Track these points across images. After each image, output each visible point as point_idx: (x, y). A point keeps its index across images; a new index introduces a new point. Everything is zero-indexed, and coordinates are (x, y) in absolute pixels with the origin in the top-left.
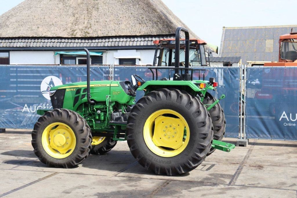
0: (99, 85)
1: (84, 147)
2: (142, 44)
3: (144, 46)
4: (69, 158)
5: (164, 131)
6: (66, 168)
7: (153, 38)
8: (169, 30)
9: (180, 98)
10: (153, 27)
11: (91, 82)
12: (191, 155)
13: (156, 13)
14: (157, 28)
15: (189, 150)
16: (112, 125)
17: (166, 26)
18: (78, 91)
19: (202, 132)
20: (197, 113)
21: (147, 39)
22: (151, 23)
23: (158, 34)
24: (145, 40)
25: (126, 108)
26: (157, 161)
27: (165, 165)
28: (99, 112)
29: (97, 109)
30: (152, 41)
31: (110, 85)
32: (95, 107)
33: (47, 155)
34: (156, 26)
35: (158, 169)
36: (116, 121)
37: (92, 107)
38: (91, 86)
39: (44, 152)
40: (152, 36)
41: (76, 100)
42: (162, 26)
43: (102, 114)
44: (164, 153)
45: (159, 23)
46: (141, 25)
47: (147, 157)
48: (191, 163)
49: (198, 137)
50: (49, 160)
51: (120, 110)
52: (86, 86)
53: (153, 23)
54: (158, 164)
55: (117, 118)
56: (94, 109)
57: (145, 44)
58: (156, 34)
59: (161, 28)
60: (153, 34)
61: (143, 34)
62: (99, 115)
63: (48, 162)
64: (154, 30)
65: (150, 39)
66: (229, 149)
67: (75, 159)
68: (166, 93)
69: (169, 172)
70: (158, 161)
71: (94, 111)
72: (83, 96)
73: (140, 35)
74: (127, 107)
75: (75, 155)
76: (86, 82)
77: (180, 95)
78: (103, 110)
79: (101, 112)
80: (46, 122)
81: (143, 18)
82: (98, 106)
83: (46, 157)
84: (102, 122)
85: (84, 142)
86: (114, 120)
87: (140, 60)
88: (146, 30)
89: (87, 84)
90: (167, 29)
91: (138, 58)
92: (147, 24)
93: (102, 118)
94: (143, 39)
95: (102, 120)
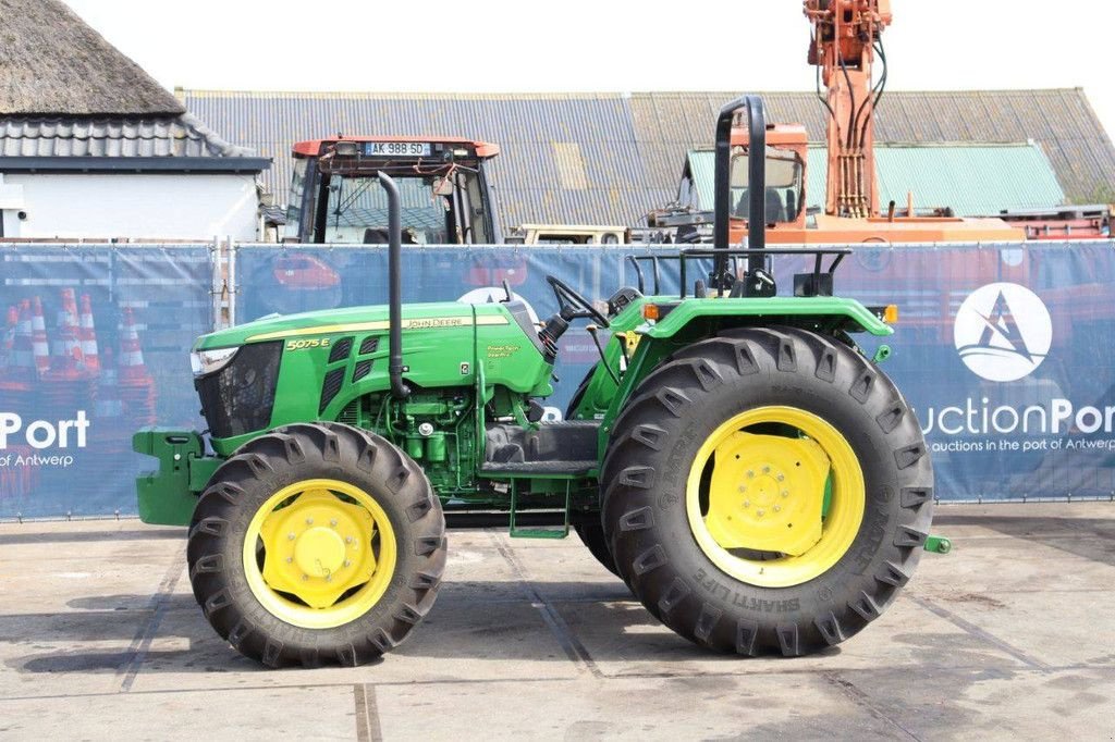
0: (428, 320)
1: (429, 574)
2: (29, 149)
3: (37, 158)
4: (365, 623)
5: (742, 489)
6: (352, 666)
7: (75, 126)
8: (141, 96)
9: (827, 364)
10: (65, 81)
11: (405, 309)
12: (873, 571)
13: (65, 23)
14: (86, 85)
15: (865, 555)
16: (488, 480)
17: (122, 81)
18: (341, 347)
19: (909, 483)
20: (893, 415)
21: (46, 130)
22: (52, 62)
23: (96, 109)
24: (40, 136)
25: (527, 408)
26: (743, 605)
27: (776, 619)
28: (427, 428)
29: (420, 419)
30: (71, 137)
31: (475, 321)
32: (412, 409)
33: (267, 620)
34: (79, 79)
35: (747, 633)
36: (499, 462)
37: (396, 412)
38: (404, 324)
39: (252, 606)
40: (68, 119)
41: (332, 384)
42: (105, 80)
43: (440, 436)
44: (761, 573)
45: (88, 65)
46: (6, 71)
47: (707, 594)
48: (871, 600)
49: (896, 505)
50: (278, 636)
51: (501, 419)
52: (387, 325)
53: (62, 64)
54: (750, 617)
55: (504, 449)
56: (409, 417)
57: (44, 149)
58: (85, 111)
59: (102, 85)
60: (71, 111)
61: (27, 110)
62: (425, 441)
63: (273, 649)
64: (74, 95)
65: (62, 130)
66: (946, 544)
67: (392, 623)
68: (774, 347)
69: (790, 641)
70: (749, 603)
71: (403, 424)
72: (365, 366)
73: (13, 110)
74: (527, 403)
75: (393, 609)
76: (386, 308)
77: (826, 353)
78: (444, 422)
79: (438, 427)
80: (263, 479)
81: (11, 40)
82: (425, 407)
83: (265, 625)
84: (436, 470)
85: (429, 554)
86: (492, 458)
87: (22, 216)
88: (39, 91)
89: (388, 316)
90: (131, 92)
91: (10, 210)
92: (36, 66)
93: (440, 455)
94: (27, 129)
95: (438, 462)
